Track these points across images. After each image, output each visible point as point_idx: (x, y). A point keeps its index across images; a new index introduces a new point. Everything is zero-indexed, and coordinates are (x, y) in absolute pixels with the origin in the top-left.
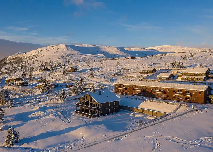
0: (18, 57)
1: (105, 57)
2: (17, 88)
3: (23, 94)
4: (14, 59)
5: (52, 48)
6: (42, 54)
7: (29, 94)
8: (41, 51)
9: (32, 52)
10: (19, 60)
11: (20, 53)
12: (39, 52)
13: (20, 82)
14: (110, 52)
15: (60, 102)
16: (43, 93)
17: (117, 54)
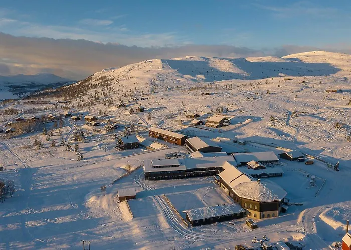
0: (105, 77)
1: (205, 81)
2: (91, 128)
3: (94, 134)
4: (99, 79)
5: (145, 65)
6: (132, 74)
7: (98, 134)
8: (132, 69)
9: (121, 70)
10: (105, 82)
11: (108, 70)
12: (129, 71)
13: (93, 123)
14: (220, 70)
15: (113, 141)
16: (107, 134)
17: (230, 71)
